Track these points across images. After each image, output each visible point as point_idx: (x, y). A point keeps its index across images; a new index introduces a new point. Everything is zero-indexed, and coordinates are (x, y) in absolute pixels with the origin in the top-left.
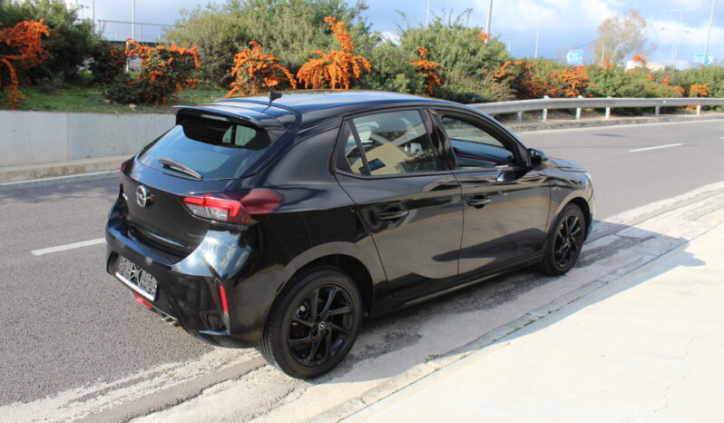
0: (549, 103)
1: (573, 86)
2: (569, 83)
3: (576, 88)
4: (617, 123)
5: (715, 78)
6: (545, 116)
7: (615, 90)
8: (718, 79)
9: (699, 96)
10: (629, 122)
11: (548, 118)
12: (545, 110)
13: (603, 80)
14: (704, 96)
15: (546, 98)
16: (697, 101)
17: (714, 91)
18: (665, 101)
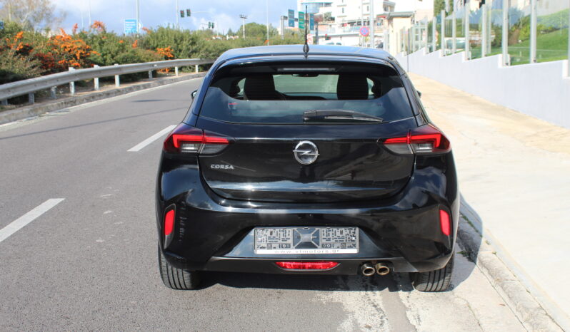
0: (76, 75)
1: (78, 55)
2: (72, 53)
3: (81, 58)
4: (131, 89)
5: (176, 41)
6: (72, 89)
7: (113, 57)
8: (179, 41)
9: (166, 58)
10: (138, 88)
11: (76, 90)
12: (72, 83)
13: (98, 47)
14: (171, 58)
15: (71, 70)
16: (175, 63)
17: (176, 53)
18: (156, 64)
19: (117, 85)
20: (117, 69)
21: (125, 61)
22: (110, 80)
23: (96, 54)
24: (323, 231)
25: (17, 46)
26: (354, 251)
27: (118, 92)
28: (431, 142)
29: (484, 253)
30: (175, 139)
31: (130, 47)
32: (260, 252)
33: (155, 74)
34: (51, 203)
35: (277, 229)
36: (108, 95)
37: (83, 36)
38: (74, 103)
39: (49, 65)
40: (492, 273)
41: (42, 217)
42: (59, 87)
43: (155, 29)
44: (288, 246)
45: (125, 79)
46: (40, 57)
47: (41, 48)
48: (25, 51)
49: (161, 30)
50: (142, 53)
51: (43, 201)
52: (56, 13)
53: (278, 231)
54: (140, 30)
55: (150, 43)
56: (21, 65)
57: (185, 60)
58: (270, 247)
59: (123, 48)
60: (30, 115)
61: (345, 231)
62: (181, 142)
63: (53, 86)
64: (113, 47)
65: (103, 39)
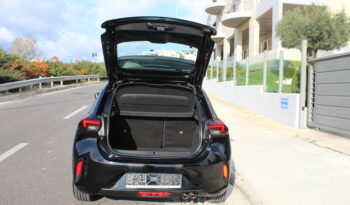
0: (42, 80)
1: (44, 71)
2: (42, 70)
3: (46, 72)
4: (68, 88)
6: (40, 86)
7: (60, 72)
8: (91, 67)
9: (85, 74)
11: (42, 87)
12: (41, 84)
13: (54, 68)
14: (87, 74)
15: (40, 78)
16: (88, 76)
17: (89, 72)
18: (80, 77)
19: (62, 85)
20: (62, 78)
21: (66, 74)
22: (59, 83)
23: (53, 71)
24: (163, 175)
25: (15, 65)
26: (179, 187)
27: (62, 89)
28: (219, 129)
29: (237, 181)
30: (84, 123)
31: (68, 69)
32: (128, 187)
33: (79, 81)
34: (21, 146)
35: (138, 174)
36: (57, 90)
37: (48, 62)
38: (40, 93)
39: (30, 75)
40: (243, 192)
41: (15, 153)
42: (34, 85)
43: (81, 61)
44: (144, 184)
45: (65, 83)
46: (26, 71)
47: (28, 67)
48: (19, 68)
49: (84, 62)
50: (74, 71)
51: (17, 144)
52: (37, 52)
53: (138, 175)
54: (74, 61)
55: (78, 67)
56: (16, 74)
57: (94, 76)
58: (134, 184)
59: (65, 69)
60: (18, 98)
61: (175, 176)
62: (88, 125)
63: (32, 84)
64: (61, 68)
65: (57, 64)
